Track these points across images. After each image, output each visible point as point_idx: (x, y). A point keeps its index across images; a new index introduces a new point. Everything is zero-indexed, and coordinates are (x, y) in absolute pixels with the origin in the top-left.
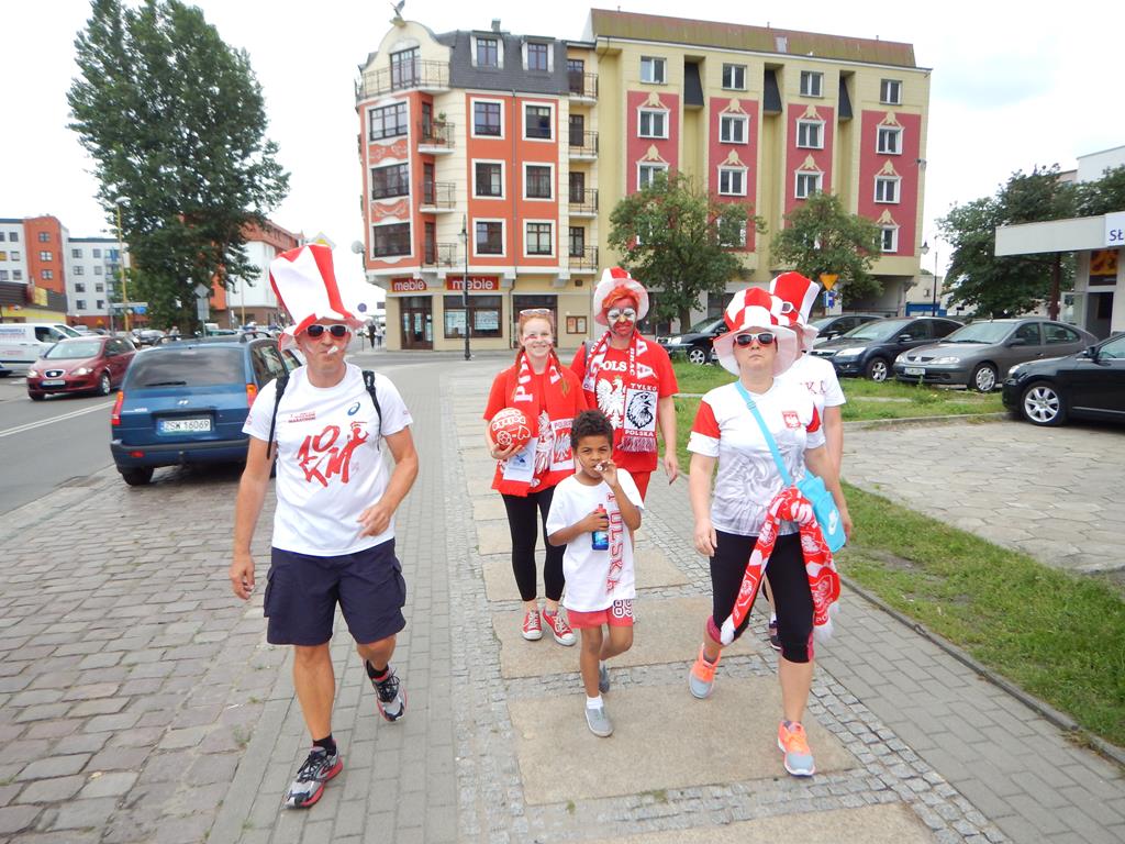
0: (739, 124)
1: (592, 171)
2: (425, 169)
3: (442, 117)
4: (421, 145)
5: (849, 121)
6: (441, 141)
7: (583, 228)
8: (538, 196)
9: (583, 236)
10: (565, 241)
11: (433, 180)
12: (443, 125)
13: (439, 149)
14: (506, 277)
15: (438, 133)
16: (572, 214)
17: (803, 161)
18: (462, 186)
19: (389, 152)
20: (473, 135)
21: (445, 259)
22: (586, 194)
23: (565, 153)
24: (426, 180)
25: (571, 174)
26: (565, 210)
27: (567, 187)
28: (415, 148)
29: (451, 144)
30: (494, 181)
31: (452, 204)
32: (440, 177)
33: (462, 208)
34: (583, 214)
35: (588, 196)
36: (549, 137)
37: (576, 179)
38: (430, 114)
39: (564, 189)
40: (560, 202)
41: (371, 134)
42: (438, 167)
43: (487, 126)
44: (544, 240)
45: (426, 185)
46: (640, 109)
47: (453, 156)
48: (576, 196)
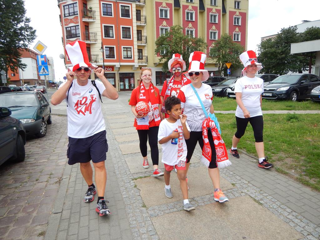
0: (192, 14)
1: (144, 30)
2: (85, 27)
3: (91, 8)
4: (83, 19)
5: (225, 14)
6: (90, 17)
7: (142, 49)
8: (126, 38)
9: (142, 52)
10: (136, 54)
11: (88, 31)
12: (91, 11)
13: (90, 20)
14: (117, 66)
15: (89, 15)
16: (138, 44)
17: (212, 27)
18: (99, 34)
19: (71, 21)
20: (102, 15)
21: (95, 60)
22: (142, 38)
23: (135, 23)
24: (86, 31)
25: (137, 31)
26: (136, 43)
27: (136, 35)
28: (81, 20)
29: (94, 18)
30: (111, 32)
31: (96, 40)
32: (91, 31)
33: (99, 42)
34: (142, 44)
35: (143, 38)
36: (129, 17)
37: (139, 32)
38: (86, 7)
39: (135, 36)
40: (134, 40)
41: (65, 15)
42: (90, 27)
43: (107, 12)
44: (129, 53)
45: (86, 33)
46: (160, 8)
47: (95, 23)
48: (139, 39)
